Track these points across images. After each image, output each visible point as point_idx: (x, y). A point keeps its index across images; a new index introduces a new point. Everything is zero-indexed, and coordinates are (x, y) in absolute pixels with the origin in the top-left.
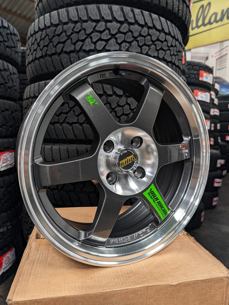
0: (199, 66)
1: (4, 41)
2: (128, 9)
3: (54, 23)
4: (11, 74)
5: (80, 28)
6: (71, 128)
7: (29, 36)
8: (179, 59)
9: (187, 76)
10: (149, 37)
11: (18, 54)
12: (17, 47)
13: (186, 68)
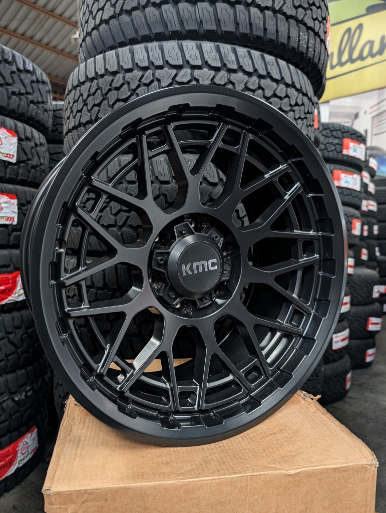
0: (343, 130)
1: (27, 93)
2: (228, 49)
3: (111, 69)
4: (36, 145)
5: (152, 79)
6: (135, 234)
7: (70, 89)
8: (308, 124)
9: (322, 147)
10: (260, 91)
11: (47, 113)
12: (47, 102)
13: (321, 134)
